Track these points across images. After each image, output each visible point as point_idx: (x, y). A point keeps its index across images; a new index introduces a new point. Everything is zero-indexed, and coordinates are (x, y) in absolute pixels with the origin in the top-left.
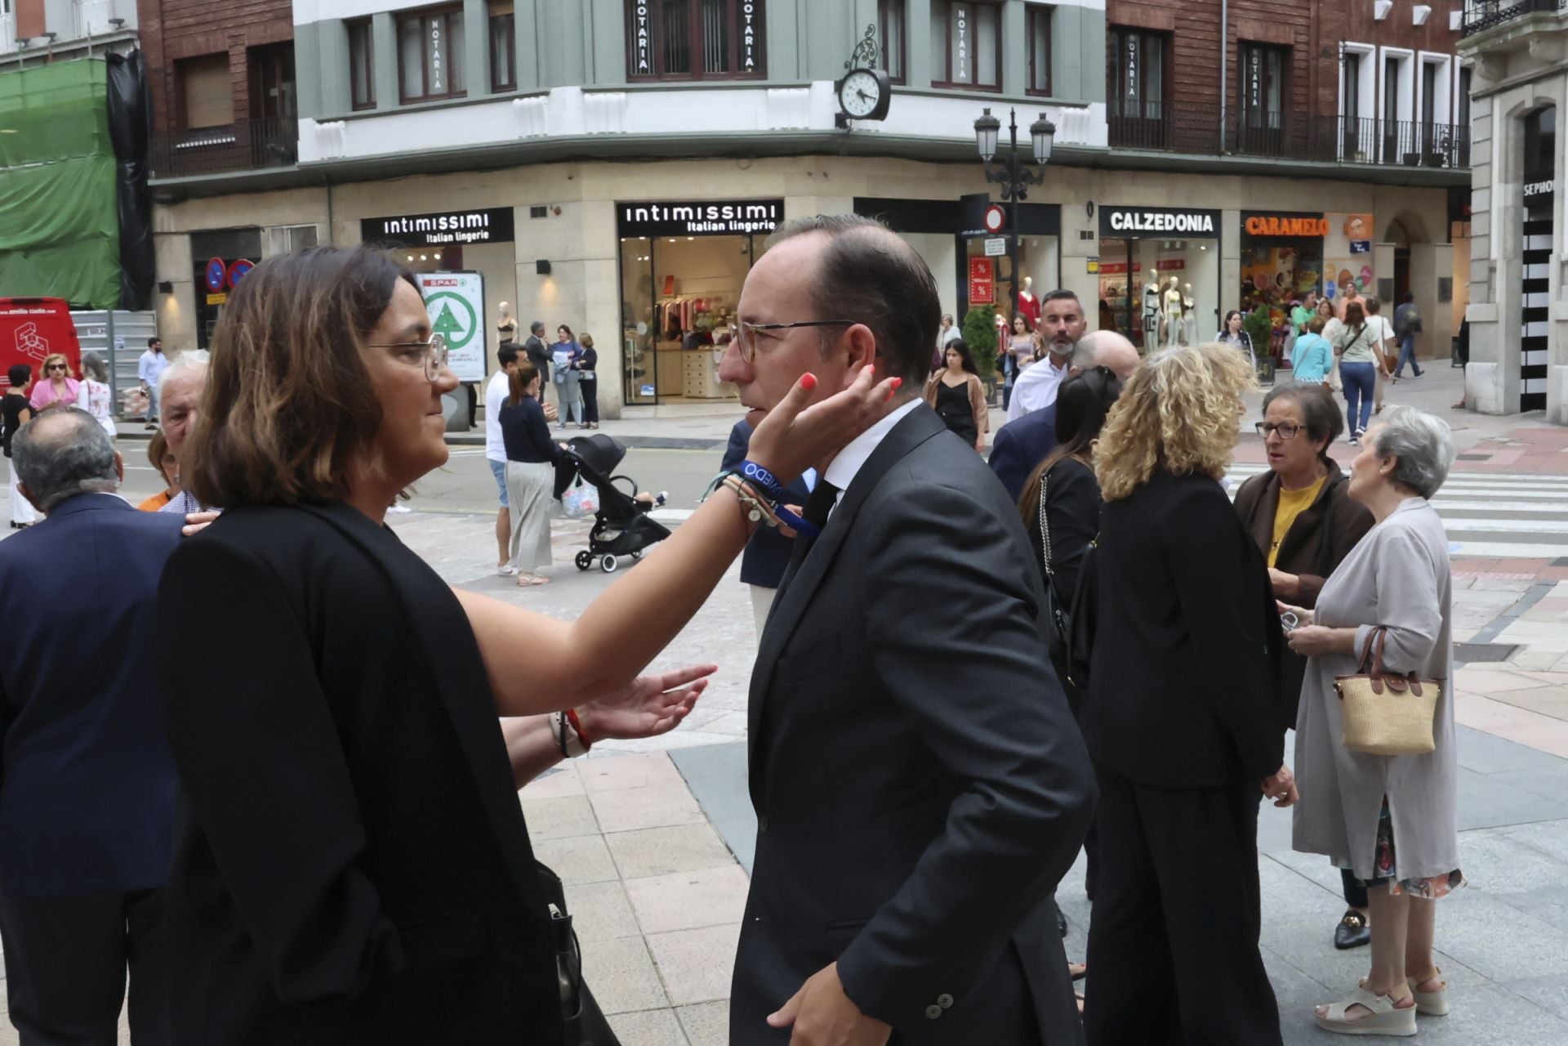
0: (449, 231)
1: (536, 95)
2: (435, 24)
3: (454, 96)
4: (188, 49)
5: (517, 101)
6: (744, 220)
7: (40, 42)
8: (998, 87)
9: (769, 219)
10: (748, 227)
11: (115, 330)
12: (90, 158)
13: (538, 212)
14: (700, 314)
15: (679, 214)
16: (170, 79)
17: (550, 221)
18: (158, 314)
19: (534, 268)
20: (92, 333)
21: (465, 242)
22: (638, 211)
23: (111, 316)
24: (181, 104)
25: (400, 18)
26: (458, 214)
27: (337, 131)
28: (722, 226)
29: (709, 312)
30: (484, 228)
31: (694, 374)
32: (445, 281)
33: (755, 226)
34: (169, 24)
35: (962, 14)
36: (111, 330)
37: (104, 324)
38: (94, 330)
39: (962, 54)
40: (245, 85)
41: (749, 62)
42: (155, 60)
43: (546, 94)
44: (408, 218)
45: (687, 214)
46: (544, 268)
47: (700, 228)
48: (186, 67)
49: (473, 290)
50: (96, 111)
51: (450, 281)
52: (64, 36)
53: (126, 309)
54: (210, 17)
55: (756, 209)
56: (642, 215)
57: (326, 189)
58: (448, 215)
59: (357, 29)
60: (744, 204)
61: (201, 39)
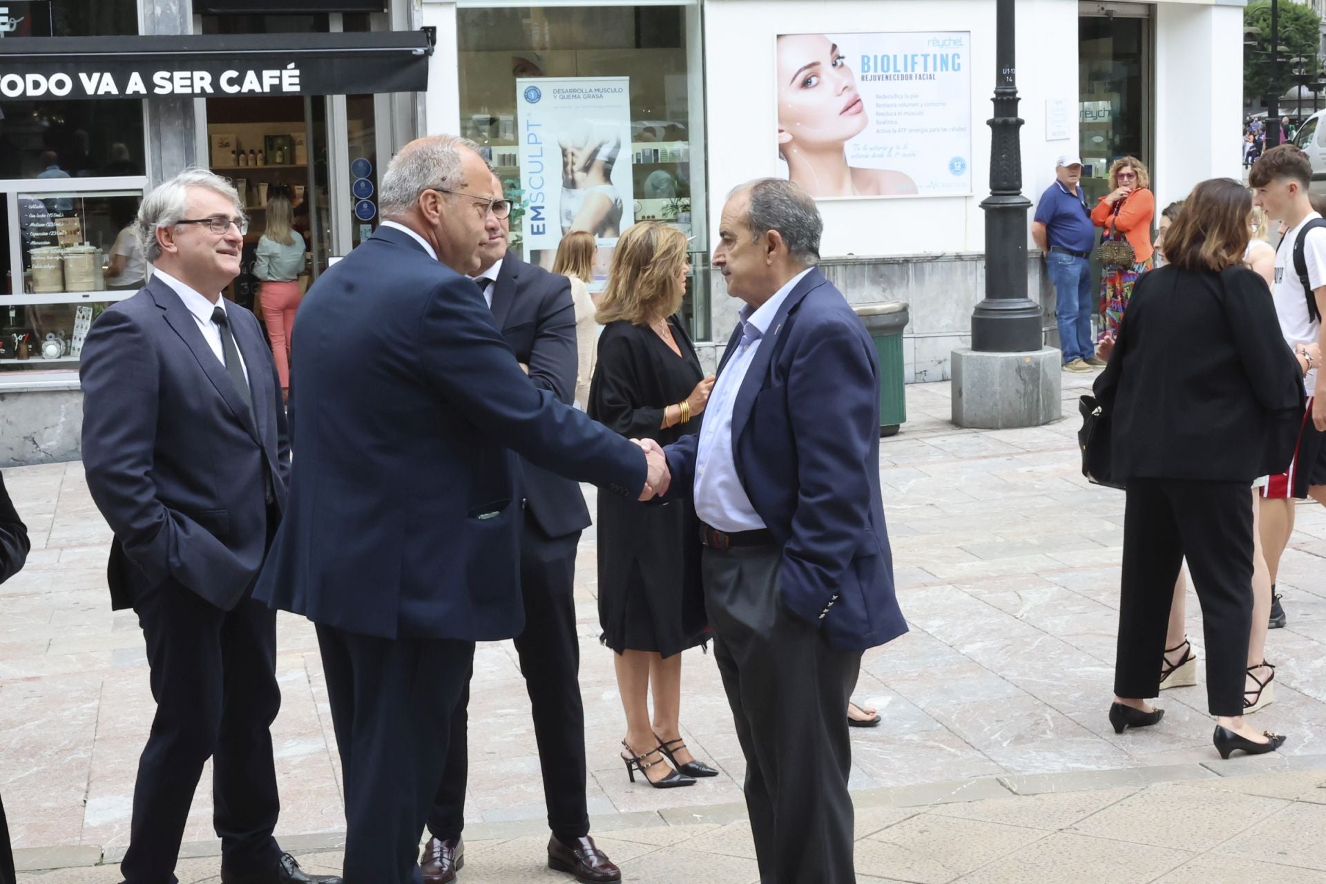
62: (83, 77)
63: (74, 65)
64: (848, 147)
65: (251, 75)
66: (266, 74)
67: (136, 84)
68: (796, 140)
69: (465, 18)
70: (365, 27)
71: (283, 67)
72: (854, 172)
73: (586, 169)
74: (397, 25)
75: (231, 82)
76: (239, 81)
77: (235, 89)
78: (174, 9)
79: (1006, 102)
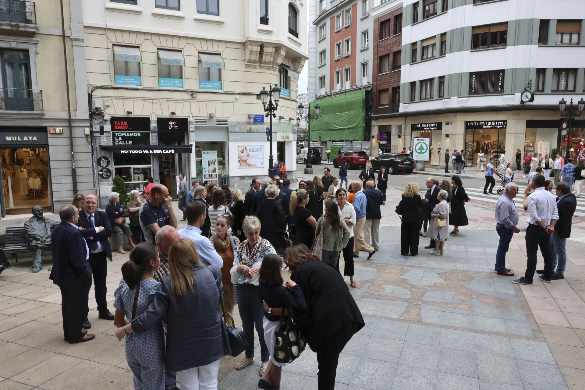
0: (428, 127)
1: (448, 99)
2: (429, 83)
3: (431, 98)
4: (381, 88)
5: (443, 100)
6: (497, 125)
7: (354, 87)
8: (574, 91)
9: (504, 125)
10: (498, 127)
12: (361, 110)
13: (447, 124)
14: (494, 145)
15: (481, 124)
16: (377, 94)
17: (450, 125)
18: (371, 142)
21: (431, 130)
22: (471, 123)
23: (362, 142)
24: (379, 99)
25: (422, 82)
26: (431, 124)
27: (407, 106)
28: (492, 127)
30: (436, 127)
32: (422, 140)
33: (500, 126)
34: (378, 83)
35: (564, 73)
36: (362, 145)
38: (359, 145)
39: (563, 83)
40: (391, 96)
41: (500, 89)
42: (375, 90)
43: (450, 98)
44: (420, 124)
45: (483, 124)
46: (447, 136)
47: (486, 127)
48: (381, 92)
49: (428, 141)
50: (362, 101)
52: (359, 86)
53: (365, 141)
54: (386, 81)
55: (501, 123)
56: (472, 124)
57: (404, 118)
58: (429, 124)
59: (413, 84)
60: (498, 121)
61: (384, 86)
62: (143, 151)
63: (142, 149)
64: (248, 161)
65: (167, 151)
66: (169, 151)
67: (151, 152)
68: (241, 160)
69: (196, 143)
70: (181, 144)
71: (172, 150)
72: (249, 164)
73: (211, 163)
74: (186, 144)
75: (164, 152)
76: (166, 152)
77: (165, 153)
78: (156, 141)
79: (271, 157)
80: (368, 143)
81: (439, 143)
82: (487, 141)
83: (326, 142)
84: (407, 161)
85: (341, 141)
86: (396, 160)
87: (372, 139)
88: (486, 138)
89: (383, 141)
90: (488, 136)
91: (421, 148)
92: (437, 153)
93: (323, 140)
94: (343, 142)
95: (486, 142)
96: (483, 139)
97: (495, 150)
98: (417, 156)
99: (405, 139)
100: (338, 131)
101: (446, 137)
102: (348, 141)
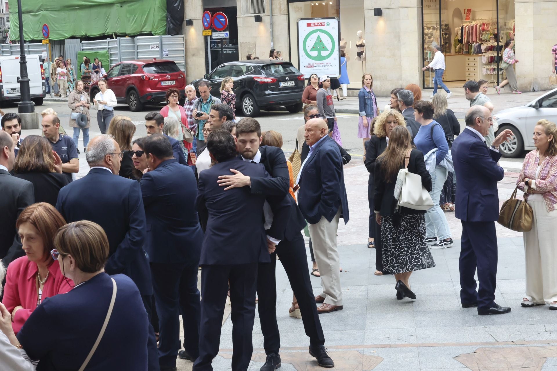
11: (163, 46)
14: (485, 32)
18: (185, 36)
19: (373, 12)
20: (152, 47)
23: (161, 38)
29: (488, 31)
31: (472, 69)
32: (318, 23)
36: (161, 46)
37: (158, 43)
46: (378, 12)
49: (333, 28)
51: (321, 23)
53: (169, 35)
80: (178, 39)
81: (359, 32)
82: (468, 23)
83: (61, 42)
84: (286, 81)
85: (103, 37)
86: (259, 80)
87: (186, 27)
88: (464, 16)
89: (220, 30)
90: (469, 10)
91: (319, 46)
92: (357, 56)
93: (54, 37)
94: (109, 40)
95: (467, 25)
96: (456, 20)
97: (489, 45)
98: (310, 66)
99: (272, 24)
100: (94, 11)
101: (375, 15)
102: (124, 35)
